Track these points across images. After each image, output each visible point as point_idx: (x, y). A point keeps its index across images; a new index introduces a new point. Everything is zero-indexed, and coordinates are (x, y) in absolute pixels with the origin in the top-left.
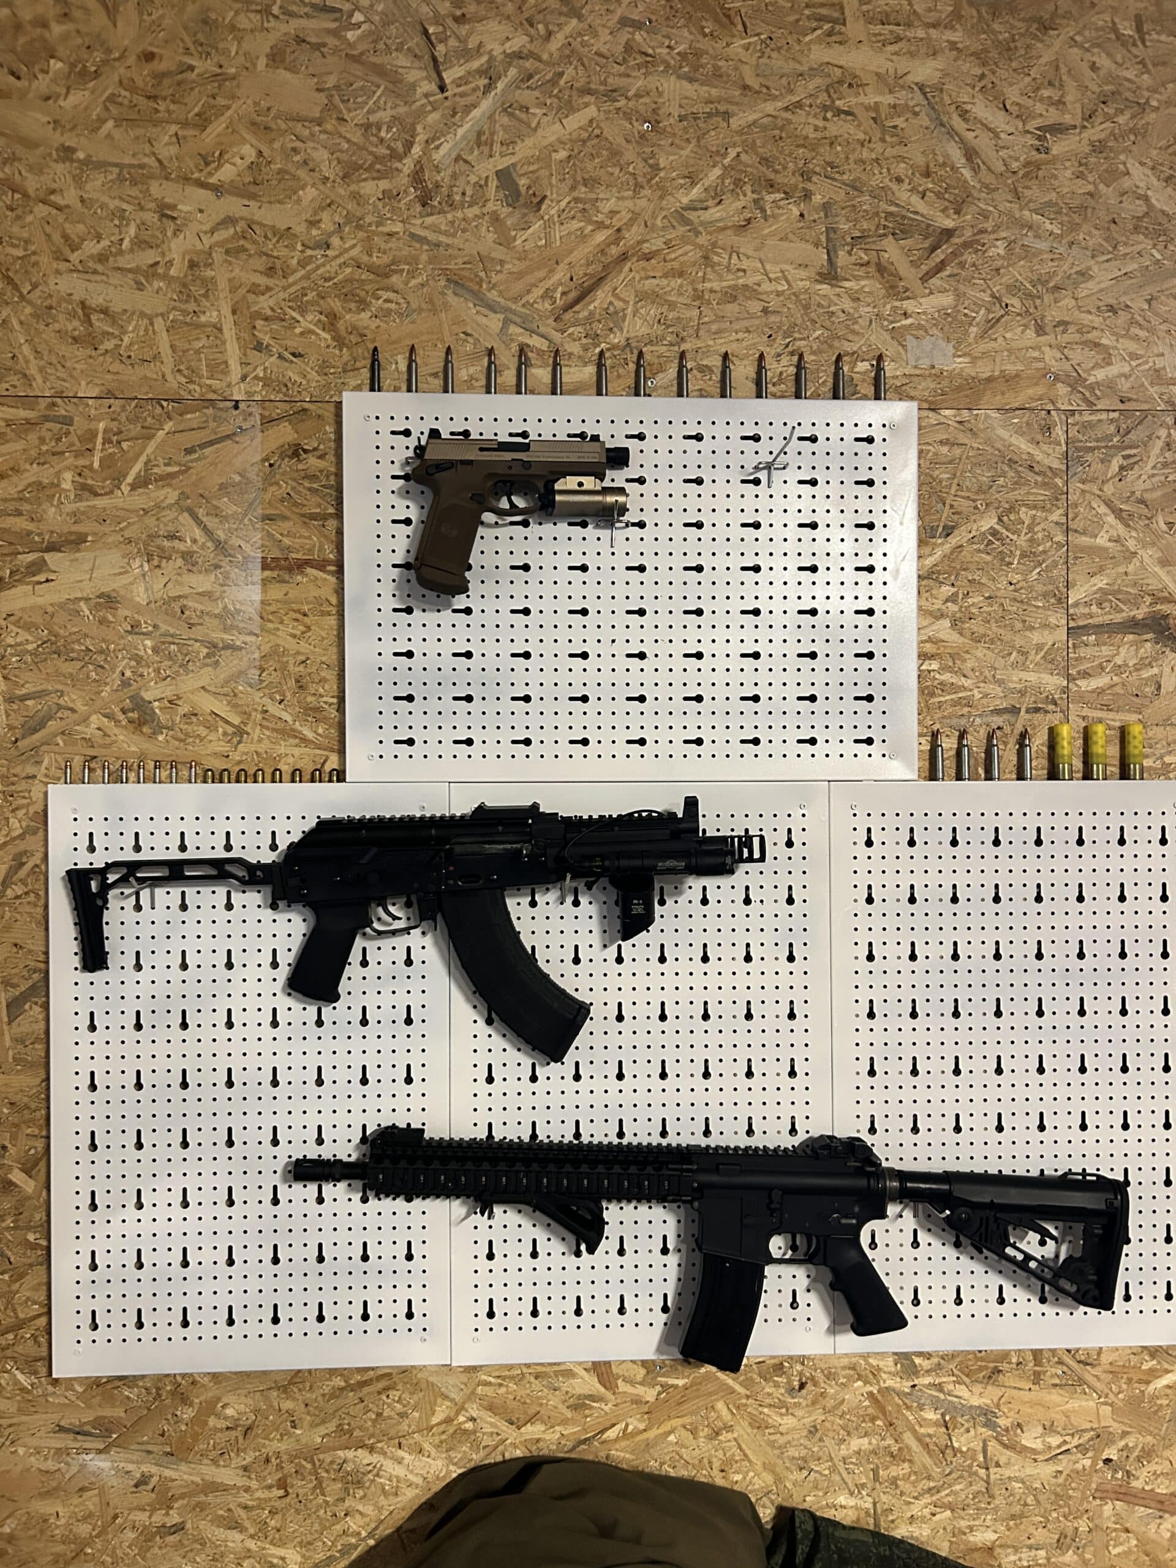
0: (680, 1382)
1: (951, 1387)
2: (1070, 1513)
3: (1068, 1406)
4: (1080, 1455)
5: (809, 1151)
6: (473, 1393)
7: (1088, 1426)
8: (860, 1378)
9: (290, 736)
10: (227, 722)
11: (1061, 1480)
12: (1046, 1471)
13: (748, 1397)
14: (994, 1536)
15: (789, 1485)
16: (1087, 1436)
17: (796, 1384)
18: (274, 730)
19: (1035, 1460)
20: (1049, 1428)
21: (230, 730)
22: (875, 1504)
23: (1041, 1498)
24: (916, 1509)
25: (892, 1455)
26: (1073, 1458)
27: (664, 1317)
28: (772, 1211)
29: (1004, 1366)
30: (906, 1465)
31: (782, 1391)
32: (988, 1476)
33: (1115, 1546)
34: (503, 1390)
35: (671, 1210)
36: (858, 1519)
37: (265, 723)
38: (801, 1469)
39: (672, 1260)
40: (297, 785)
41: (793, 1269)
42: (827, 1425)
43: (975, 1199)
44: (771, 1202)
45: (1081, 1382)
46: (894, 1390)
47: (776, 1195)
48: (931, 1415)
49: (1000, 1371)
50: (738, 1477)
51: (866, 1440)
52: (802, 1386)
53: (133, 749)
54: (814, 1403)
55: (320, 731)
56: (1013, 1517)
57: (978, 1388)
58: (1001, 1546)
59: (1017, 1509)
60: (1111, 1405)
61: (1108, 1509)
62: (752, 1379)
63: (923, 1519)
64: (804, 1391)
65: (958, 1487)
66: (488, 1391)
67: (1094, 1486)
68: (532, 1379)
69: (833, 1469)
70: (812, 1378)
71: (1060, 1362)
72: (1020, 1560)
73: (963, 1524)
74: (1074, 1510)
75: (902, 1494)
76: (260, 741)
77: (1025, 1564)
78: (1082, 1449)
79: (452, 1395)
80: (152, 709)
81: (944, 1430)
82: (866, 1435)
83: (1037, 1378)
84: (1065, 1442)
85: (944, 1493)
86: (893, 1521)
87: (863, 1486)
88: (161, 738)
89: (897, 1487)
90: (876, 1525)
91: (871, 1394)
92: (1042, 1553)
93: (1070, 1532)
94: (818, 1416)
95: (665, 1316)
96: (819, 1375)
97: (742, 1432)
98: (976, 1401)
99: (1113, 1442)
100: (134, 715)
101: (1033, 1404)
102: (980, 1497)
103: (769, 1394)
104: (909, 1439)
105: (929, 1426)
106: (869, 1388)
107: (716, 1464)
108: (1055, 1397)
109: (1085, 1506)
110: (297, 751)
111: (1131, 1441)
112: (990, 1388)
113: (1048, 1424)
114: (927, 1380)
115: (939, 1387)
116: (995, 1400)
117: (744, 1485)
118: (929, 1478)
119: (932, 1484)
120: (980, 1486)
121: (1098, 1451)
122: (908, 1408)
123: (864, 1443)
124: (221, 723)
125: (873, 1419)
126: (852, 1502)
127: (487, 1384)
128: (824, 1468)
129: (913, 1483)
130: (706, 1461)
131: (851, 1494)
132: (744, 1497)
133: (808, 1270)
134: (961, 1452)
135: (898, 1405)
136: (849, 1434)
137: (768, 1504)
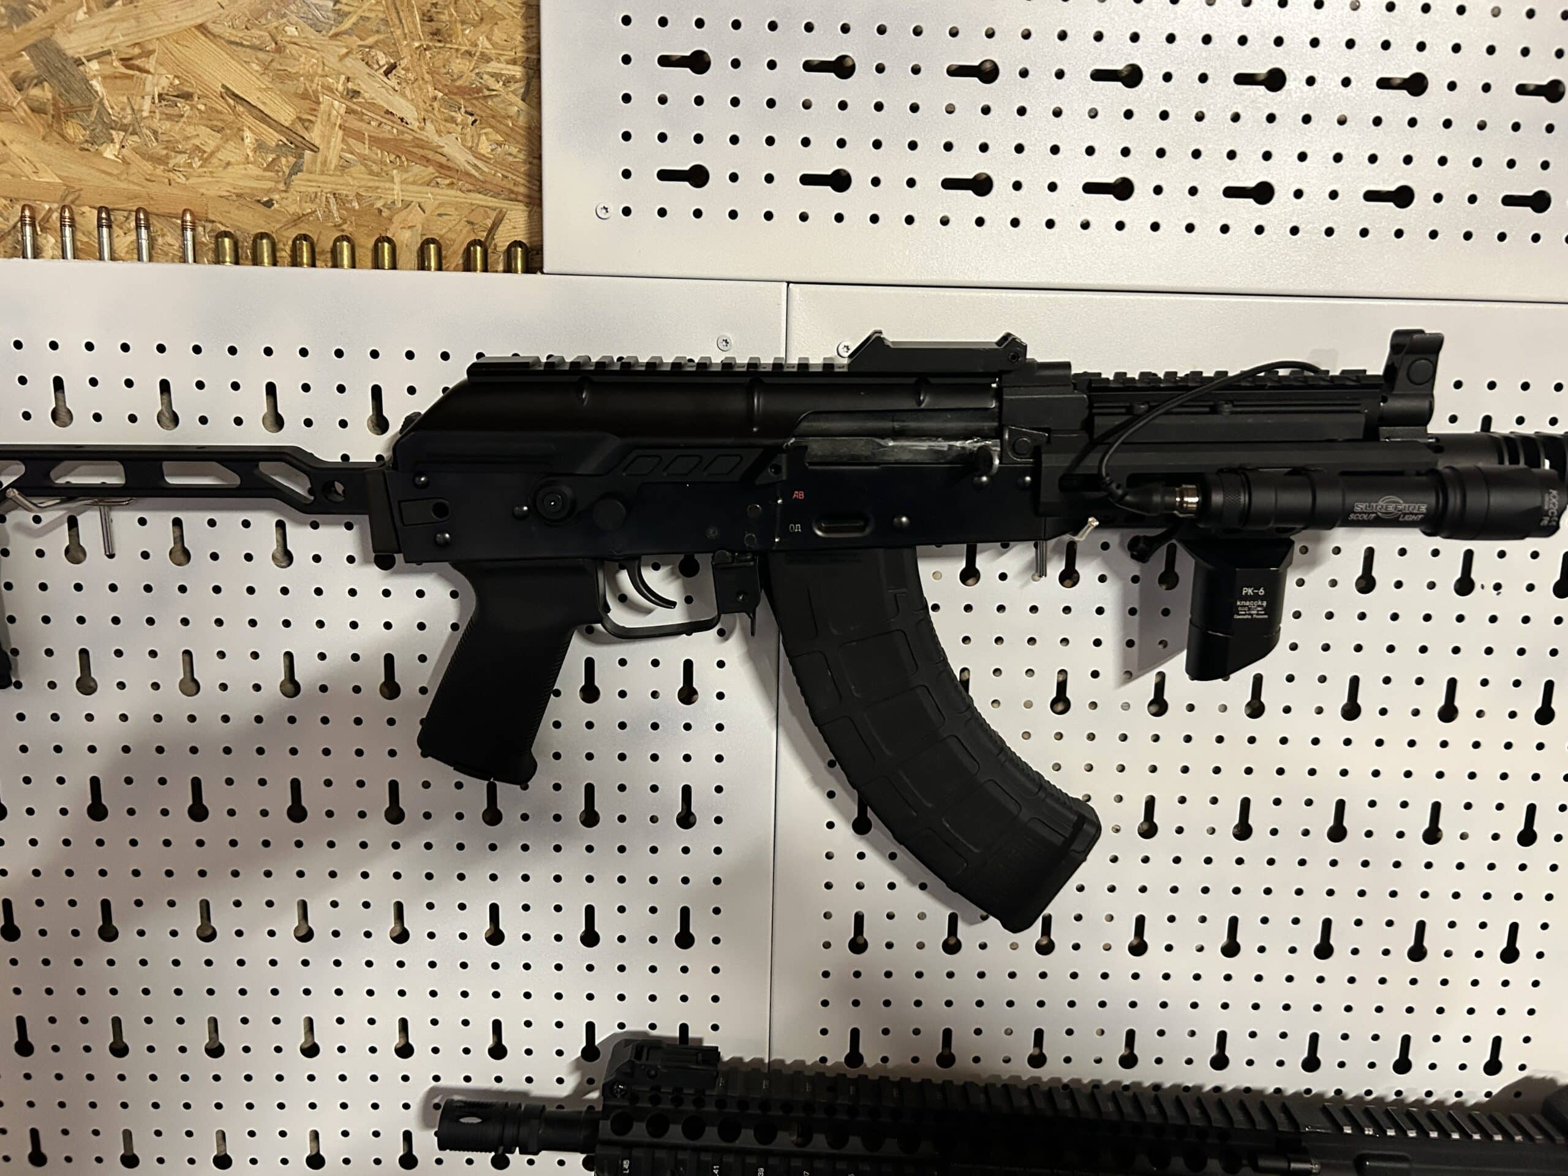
9: (412, 157)
10: (264, 118)
18: (375, 141)
21: (273, 138)
37: (354, 123)
40: (433, 275)
53: (48, 177)
55: (485, 148)
76: (344, 167)
80: (86, 81)
88: (110, 152)
100: (44, 93)
110: (430, 197)
124: (249, 120)
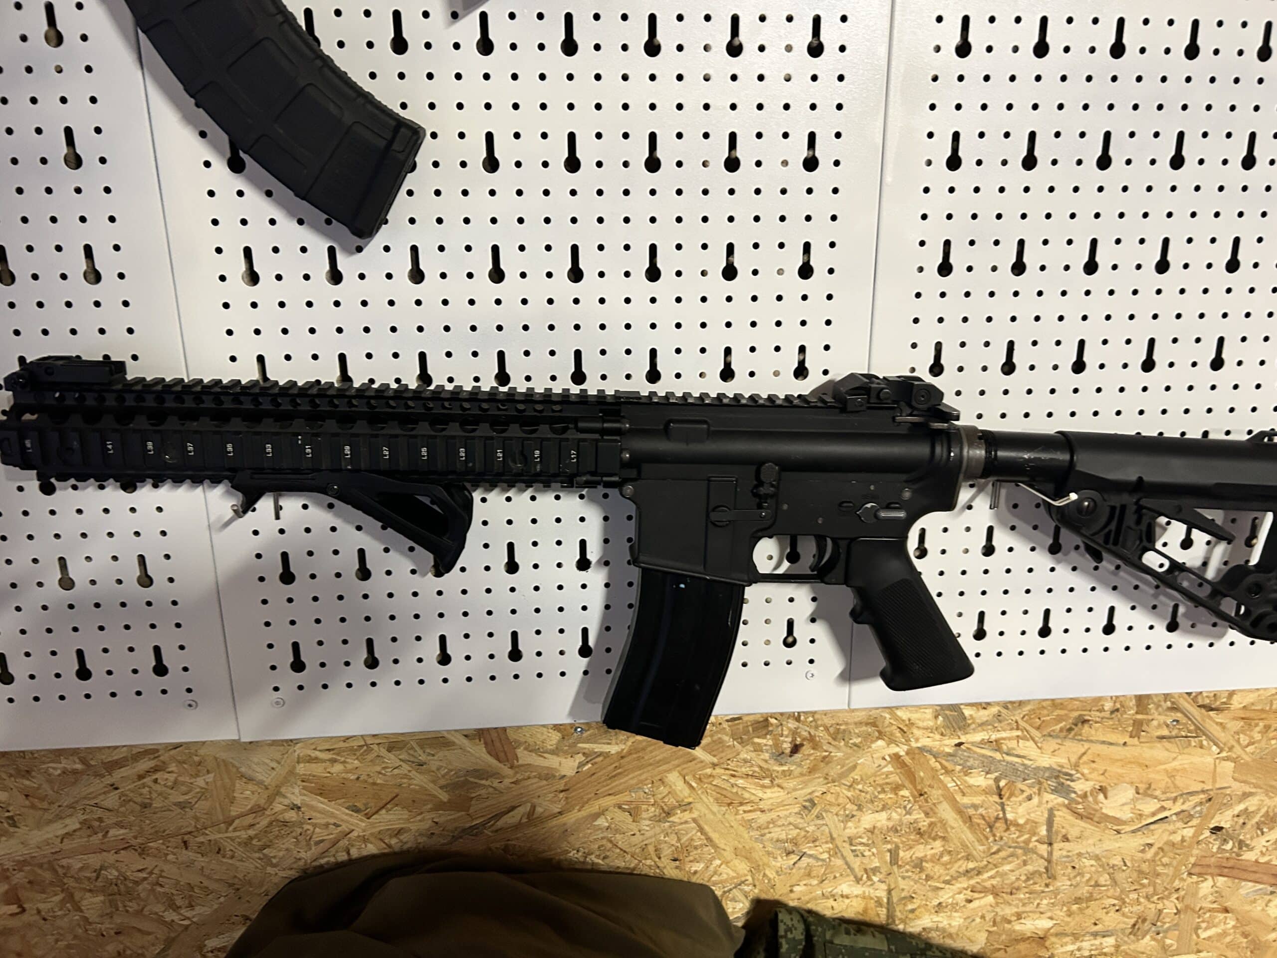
0: (614, 749)
1: (1013, 744)
2: (1155, 893)
3: (1175, 764)
4: (1180, 824)
5: (829, 399)
6: (292, 772)
7: (1198, 787)
8: (881, 735)
11: (1150, 854)
12: (1131, 844)
13: (714, 766)
14: (1050, 924)
15: (771, 874)
16: (1196, 799)
17: (787, 747)
19: (1118, 832)
20: (1145, 791)
22: (889, 892)
23: (1120, 876)
24: (945, 896)
25: (919, 833)
26: (1171, 827)
27: (583, 663)
28: (760, 500)
29: (1095, 715)
30: (938, 844)
31: (766, 756)
32: (1050, 853)
33: (1206, 929)
34: (338, 768)
35: (592, 500)
36: (865, 910)
38: (788, 853)
39: (596, 577)
41: (790, 590)
42: (829, 797)
43: (1111, 476)
44: (760, 483)
45: (1200, 731)
46: (930, 751)
47: (770, 471)
48: (979, 780)
49: (1085, 722)
50: (699, 867)
51: (884, 815)
52: (796, 749)
54: (812, 771)
56: (1078, 900)
57: (1052, 744)
58: (1057, 935)
59: (1084, 891)
60: (1234, 760)
61: (1206, 887)
62: (721, 741)
63: (954, 907)
64: (798, 756)
65: (1007, 868)
66: (317, 769)
67: (1192, 860)
68: (383, 752)
69: (836, 852)
70: (812, 739)
71: (1175, 708)
72: (1079, 949)
73: (1008, 911)
74: (1160, 889)
75: (928, 878)
77: (1087, 954)
78: (1185, 817)
79: (260, 777)
81: (996, 798)
82: (884, 808)
83: (1138, 728)
84: (1163, 808)
85: (986, 876)
86: (913, 911)
87: (875, 870)
89: (922, 870)
90: (890, 915)
91: (896, 757)
92: (1111, 941)
93: (1151, 915)
94: (817, 787)
95: (585, 661)
96: (821, 733)
97: (704, 810)
98: (1045, 761)
99: (1228, 806)
101: (1126, 762)
102: (1037, 879)
103: (745, 761)
104: (946, 812)
105: (976, 793)
106: (894, 749)
107: (667, 852)
108: (1159, 752)
109: (1177, 884)
111: (1251, 804)
112: (1068, 743)
113: (1142, 787)
114: (978, 737)
115: (996, 745)
116: (1073, 760)
117: (707, 875)
118: (968, 858)
119: (971, 865)
120: (1040, 866)
121: (1205, 817)
122: (948, 772)
123: (882, 819)
125: (896, 788)
126: (858, 890)
127: (311, 760)
128: (822, 851)
129: (945, 865)
130: (651, 849)
131: (858, 880)
132: (704, 891)
133: (814, 590)
134: (1017, 825)
135: (933, 769)
136: (860, 808)
137: (740, 896)
